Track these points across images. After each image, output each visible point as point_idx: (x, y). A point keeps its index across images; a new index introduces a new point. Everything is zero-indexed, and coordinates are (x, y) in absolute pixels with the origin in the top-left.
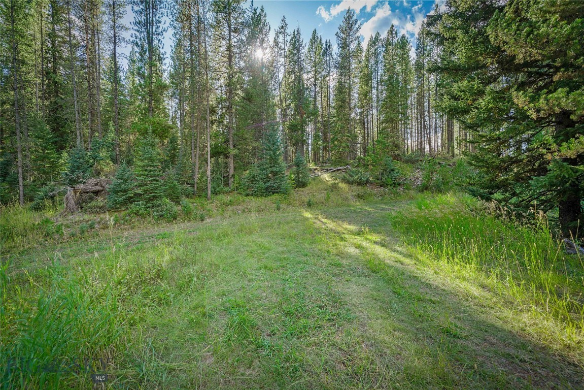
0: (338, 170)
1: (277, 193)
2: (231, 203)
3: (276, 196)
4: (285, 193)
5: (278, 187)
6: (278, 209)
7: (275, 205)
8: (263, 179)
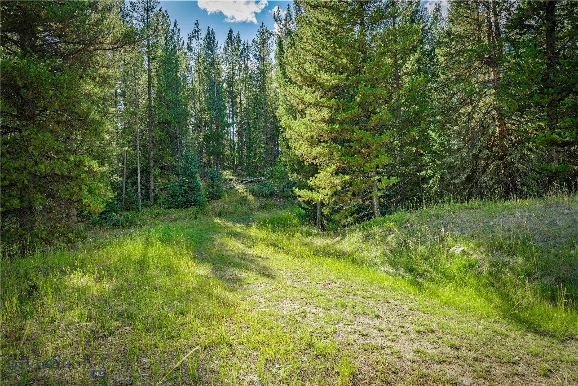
0: (251, 182)
1: (194, 205)
2: (158, 215)
3: (193, 208)
4: (202, 205)
5: (195, 200)
6: (196, 218)
7: (193, 215)
8: (182, 194)
